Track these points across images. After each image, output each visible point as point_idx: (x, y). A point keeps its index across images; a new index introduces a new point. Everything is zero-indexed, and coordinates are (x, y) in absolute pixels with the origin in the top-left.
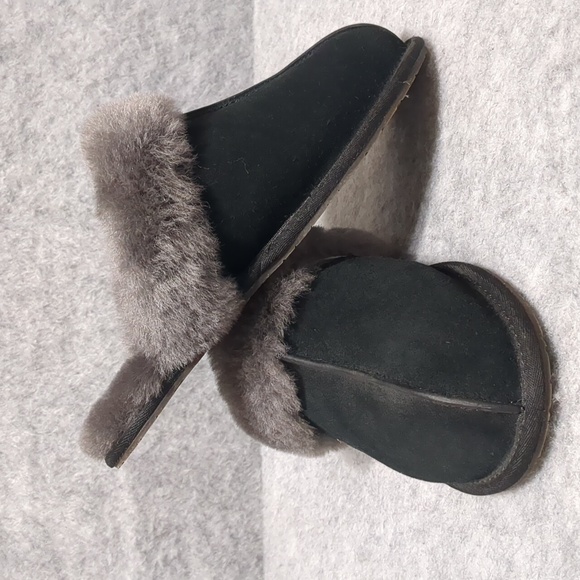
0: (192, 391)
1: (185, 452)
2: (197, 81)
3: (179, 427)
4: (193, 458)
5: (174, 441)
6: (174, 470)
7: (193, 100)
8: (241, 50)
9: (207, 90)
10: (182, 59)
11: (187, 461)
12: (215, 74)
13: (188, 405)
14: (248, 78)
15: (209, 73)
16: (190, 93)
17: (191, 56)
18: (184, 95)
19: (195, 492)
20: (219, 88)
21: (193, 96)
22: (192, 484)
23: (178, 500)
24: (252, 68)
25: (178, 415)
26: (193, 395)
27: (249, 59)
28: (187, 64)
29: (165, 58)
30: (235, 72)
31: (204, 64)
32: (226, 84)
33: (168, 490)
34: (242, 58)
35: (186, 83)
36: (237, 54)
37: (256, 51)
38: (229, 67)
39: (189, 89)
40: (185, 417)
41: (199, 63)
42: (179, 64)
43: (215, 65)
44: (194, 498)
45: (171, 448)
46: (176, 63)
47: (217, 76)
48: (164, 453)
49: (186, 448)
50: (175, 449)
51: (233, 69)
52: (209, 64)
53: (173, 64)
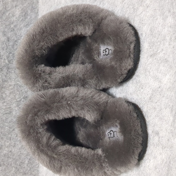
0: (14, 130)
1: (10, 153)
2: (17, 16)
3: (8, 143)
4: (13, 155)
5: (6, 149)
6: (6, 160)
7: (16, 22)
8: (34, 5)
9: (21, 19)
10: (12, 7)
11: (11, 156)
12: (24, 13)
13: (11, 135)
14: (36, 16)
15: (22, 13)
16: (15, 20)
17: (16, 6)
18: (12, 20)
19: (14, 168)
20: (26, 18)
21: (16, 21)
22: (13, 165)
23: (7, 171)
24: (38, 12)
25: (8, 139)
26: (14, 132)
27: (37, 9)
28: (14, 9)
29: (6, 6)
30: (32, 14)
31: (20, 9)
32: (28, 17)
33: (4, 167)
34: (34, 9)
35: (13, 16)
36: (32, 7)
37: (39, 7)
38: (29, 11)
39: (14, 19)
40: (10, 140)
41: (18, 9)
42: (11, 9)
43: (24, 10)
44: (14, 170)
45: (5, 152)
46: (10, 8)
47: (25, 14)
48: (2, 154)
49: (11, 152)
50: (6, 152)
51: (31, 12)
52: (22, 10)
53: (9, 9)
